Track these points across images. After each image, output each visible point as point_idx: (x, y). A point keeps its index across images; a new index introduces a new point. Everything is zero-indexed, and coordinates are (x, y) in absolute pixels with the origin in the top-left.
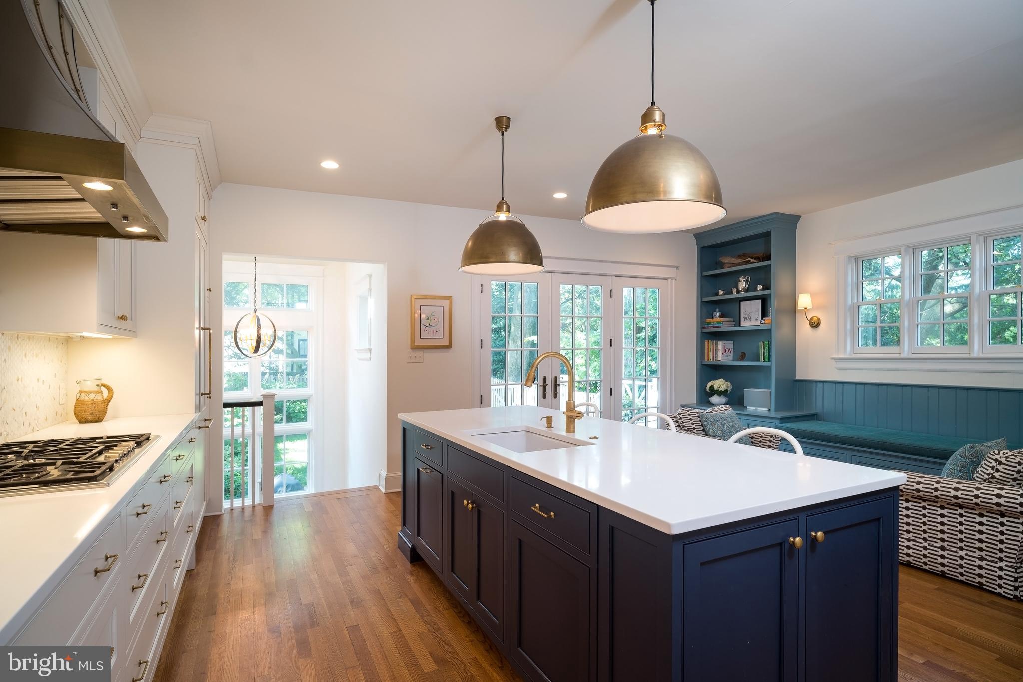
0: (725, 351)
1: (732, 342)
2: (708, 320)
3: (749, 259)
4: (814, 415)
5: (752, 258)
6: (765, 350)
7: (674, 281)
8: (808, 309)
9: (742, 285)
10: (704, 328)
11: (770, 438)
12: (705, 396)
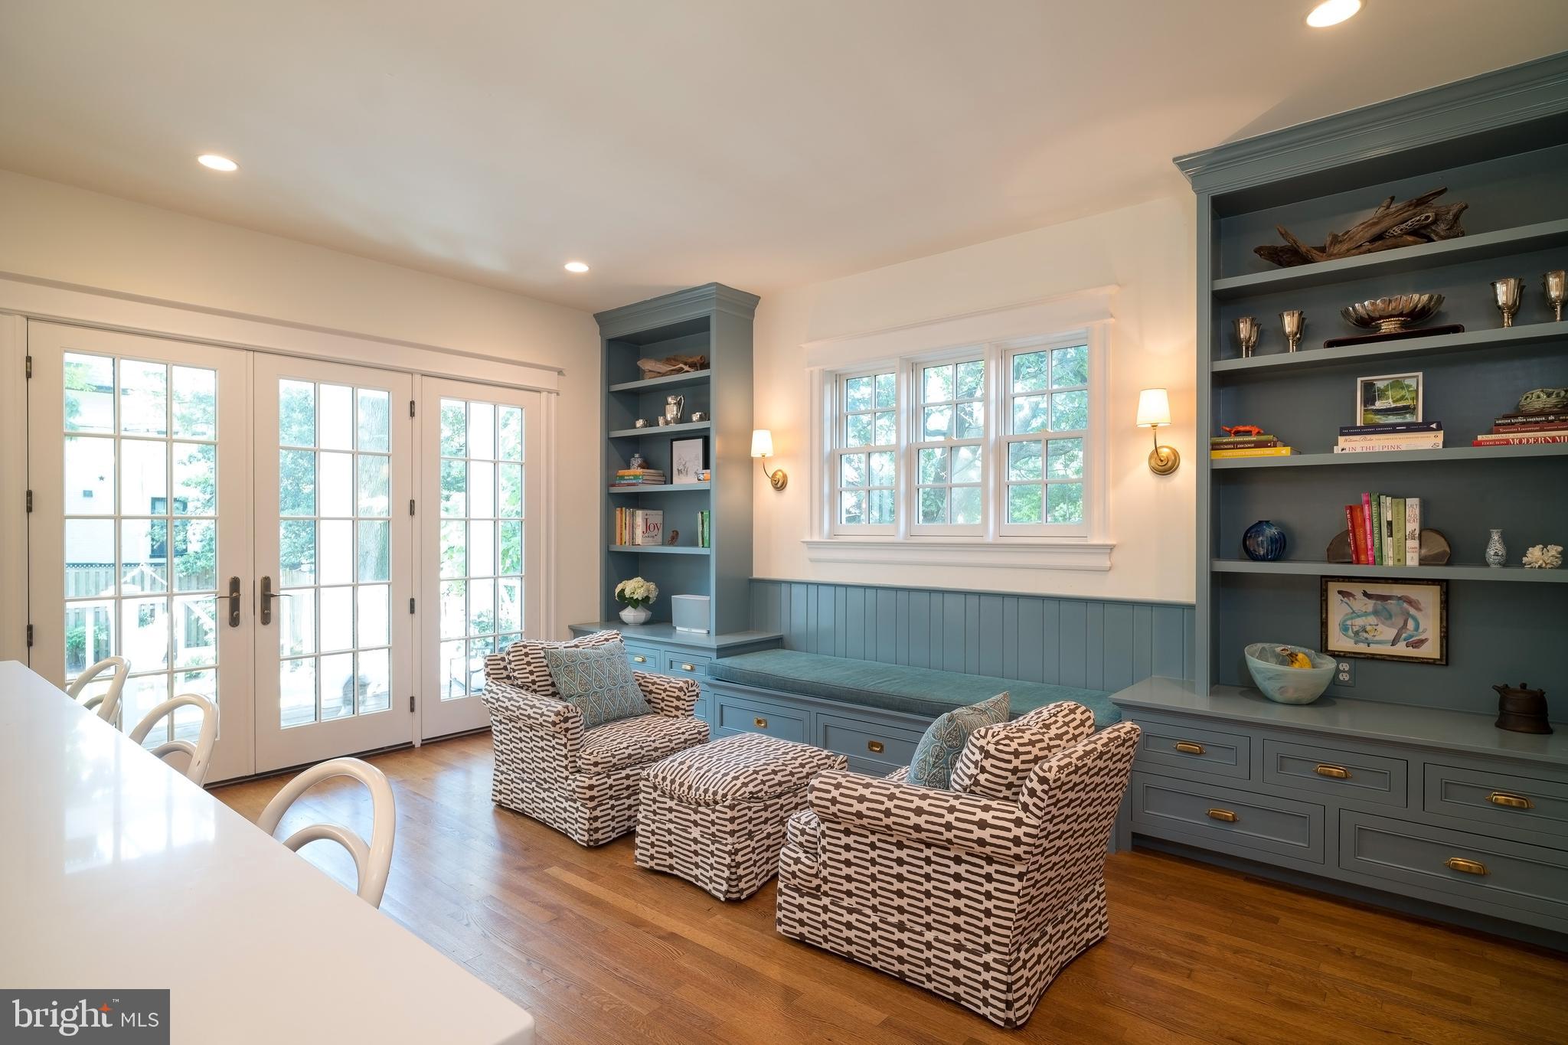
0: (647, 527)
1: (661, 512)
2: (621, 472)
3: (681, 365)
4: (778, 640)
5: (686, 364)
6: (705, 526)
7: (554, 395)
8: (767, 458)
9: (672, 412)
10: (613, 485)
11: (678, 693)
12: (613, 608)
